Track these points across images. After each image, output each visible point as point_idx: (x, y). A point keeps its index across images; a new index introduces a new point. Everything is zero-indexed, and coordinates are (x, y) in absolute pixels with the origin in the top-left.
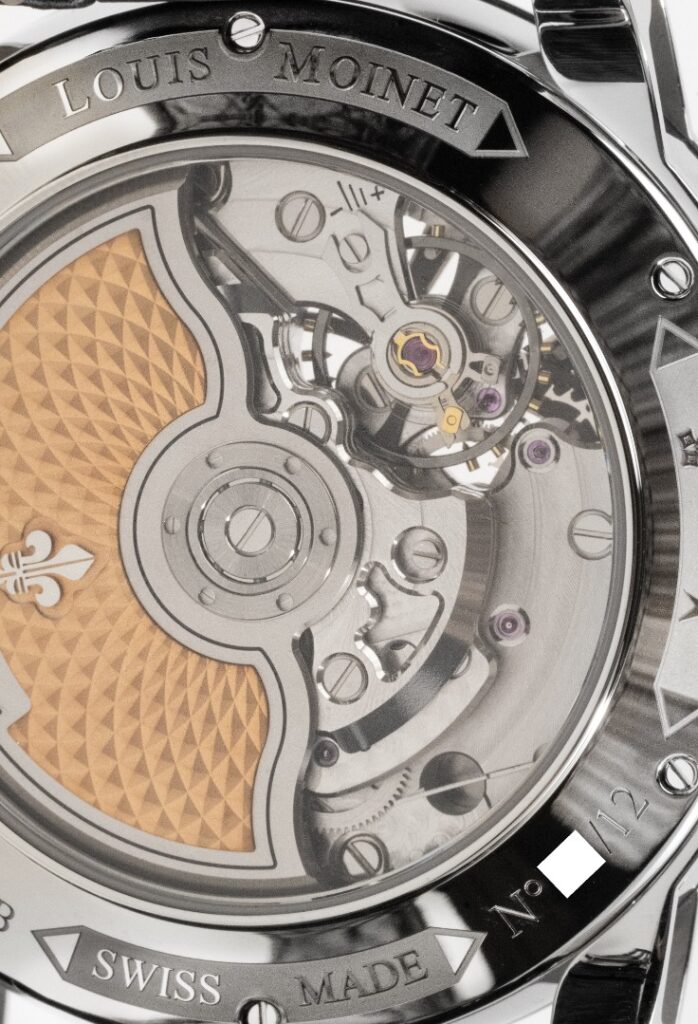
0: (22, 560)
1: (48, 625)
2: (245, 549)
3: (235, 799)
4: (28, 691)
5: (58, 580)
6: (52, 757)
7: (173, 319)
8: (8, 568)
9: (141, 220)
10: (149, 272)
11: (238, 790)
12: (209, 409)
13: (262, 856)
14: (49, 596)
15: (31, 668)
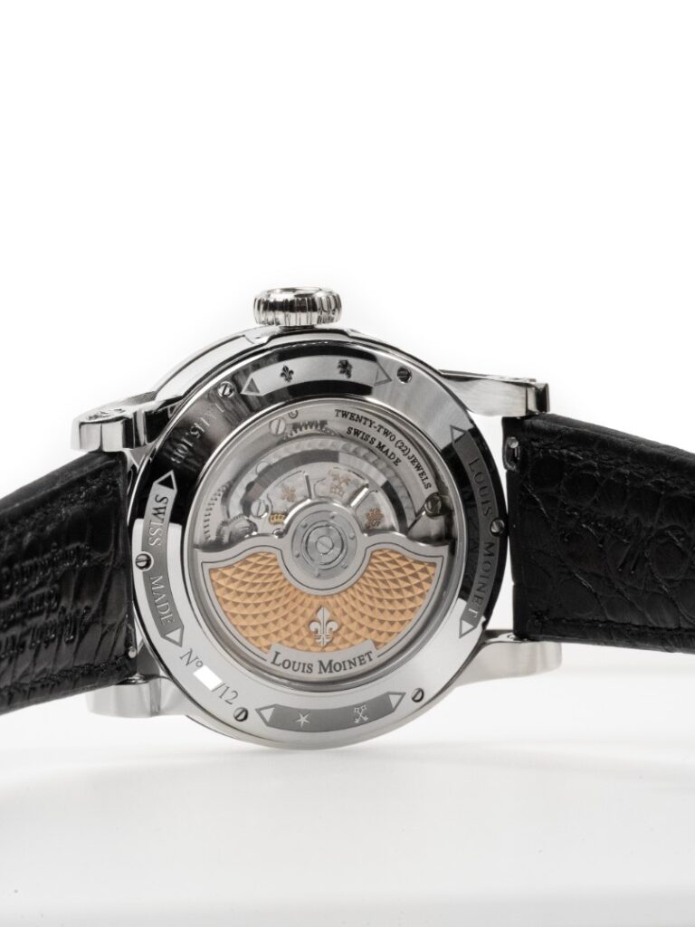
0: (319, 634)
1: (344, 628)
2: (331, 546)
3: (418, 567)
4: (366, 639)
5: (328, 622)
6: (390, 634)
7: (245, 562)
8: (321, 640)
9: (207, 567)
10: (225, 568)
11: (415, 566)
12: (278, 553)
13: (438, 561)
14: (334, 626)
15: (358, 637)
